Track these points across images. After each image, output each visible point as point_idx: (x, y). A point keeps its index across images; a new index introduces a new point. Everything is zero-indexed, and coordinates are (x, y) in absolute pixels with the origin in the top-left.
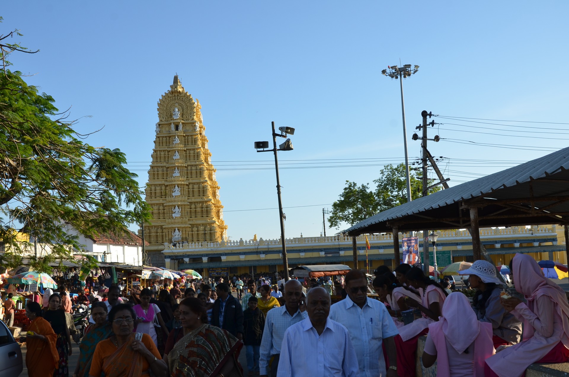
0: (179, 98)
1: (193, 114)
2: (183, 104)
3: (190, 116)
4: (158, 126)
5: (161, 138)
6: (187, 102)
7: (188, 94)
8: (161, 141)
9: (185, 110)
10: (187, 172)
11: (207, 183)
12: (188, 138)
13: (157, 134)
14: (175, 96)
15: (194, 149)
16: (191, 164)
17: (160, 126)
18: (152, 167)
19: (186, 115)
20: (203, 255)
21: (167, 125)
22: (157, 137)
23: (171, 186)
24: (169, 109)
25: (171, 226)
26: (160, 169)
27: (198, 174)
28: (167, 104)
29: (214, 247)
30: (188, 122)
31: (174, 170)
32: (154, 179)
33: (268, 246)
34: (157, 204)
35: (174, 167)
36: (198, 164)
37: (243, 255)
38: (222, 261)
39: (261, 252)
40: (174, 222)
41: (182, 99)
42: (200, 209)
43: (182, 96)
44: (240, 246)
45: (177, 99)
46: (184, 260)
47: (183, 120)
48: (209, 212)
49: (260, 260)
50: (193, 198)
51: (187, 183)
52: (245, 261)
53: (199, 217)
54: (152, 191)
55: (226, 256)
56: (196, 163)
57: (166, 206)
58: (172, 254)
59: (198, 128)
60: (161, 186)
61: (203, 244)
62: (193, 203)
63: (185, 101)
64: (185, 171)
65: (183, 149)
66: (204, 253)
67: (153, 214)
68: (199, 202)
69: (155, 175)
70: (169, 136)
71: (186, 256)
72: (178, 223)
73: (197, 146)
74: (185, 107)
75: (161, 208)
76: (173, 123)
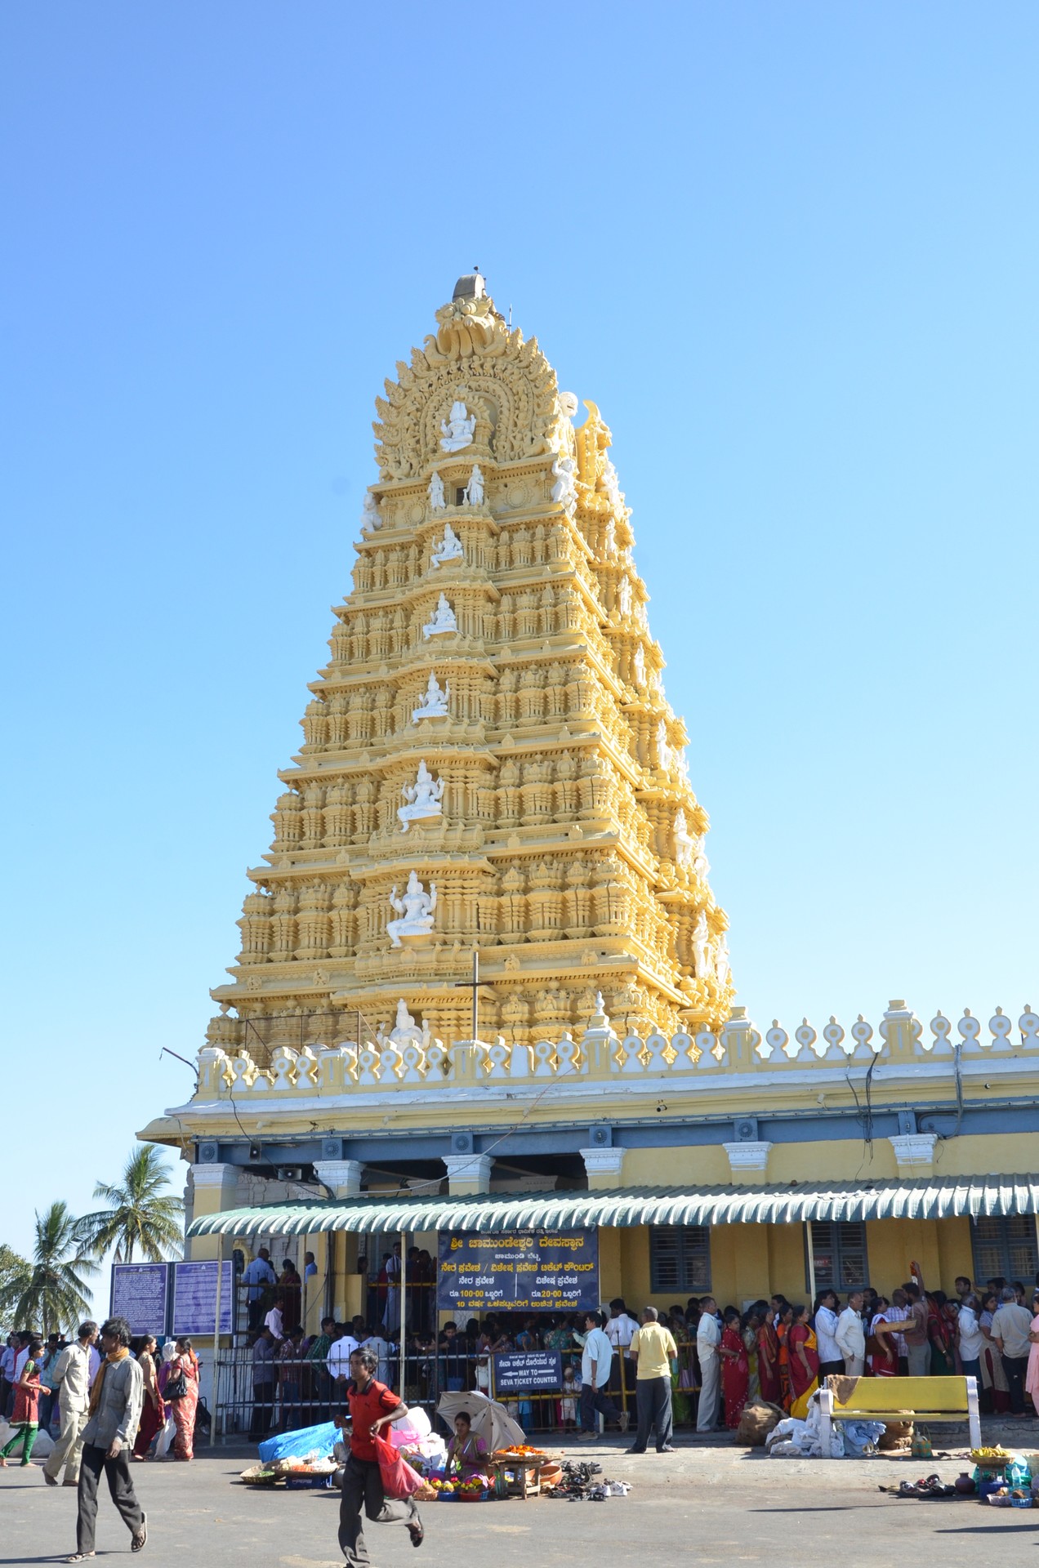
0: (476, 364)
1: (546, 426)
2: (499, 391)
3: (527, 440)
4: (369, 499)
5: (379, 557)
6: (515, 377)
7: (521, 343)
8: (377, 570)
9: (504, 417)
10: (497, 703)
11: (602, 755)
12: (511, 538)
13: (366, 538)
14: (459, 358)
15: (536, 589)
16: (516, 661)
17: (383, 502)
18: (322, 691)
19: (512, 439)
20: (454, 1138)
21: (417, 494)
22: (363, 554)
23: (398, 773)
24: (429, 421)
25: (372, 988)
26: (357, 701)
27: (551, 707)
28: (419, 399)
29: (532, 1075)
30: (515, 466)
31: (421, 690)
32: (326, 750)
33: (956, 1063)
34: (323, 878)
35: (420, 674)
36: (553, 656)
37: (752, 1137)
38: (590, 1188)
39: (901, 1117)
40: (393, 968)
41: (493, 367)
42: (551, 892)
43: (494, 354)
44: (730, 1065)
45: (471, 368)
46: (315, 1173)
47: (490, 458)
48: (601, 911)
49: (897, 1179)
50: (514, 835)
51: (487, 754)
52: (769, 1188)
53: (544, 940)
54: (305, 811)
55: (618, 1151)
56: (547, 653)
57: (364, 883)
58: (237, 1132)
59: (567, 488)
60: (355, 781)
61: (452, 1058)
62: (516, 862)
63: (508, 372)
64: (484, 697)
65: (477, 585)
66: (458, 1128)
67: (298, 930)
68: (548, 858)
69: (332, 734)
70: (417, 535)
71: (330, 1149)
72: (418, 975)
73: (554, 572)
74: (506, 404)
75: (342, 896)
76: (438, 472)
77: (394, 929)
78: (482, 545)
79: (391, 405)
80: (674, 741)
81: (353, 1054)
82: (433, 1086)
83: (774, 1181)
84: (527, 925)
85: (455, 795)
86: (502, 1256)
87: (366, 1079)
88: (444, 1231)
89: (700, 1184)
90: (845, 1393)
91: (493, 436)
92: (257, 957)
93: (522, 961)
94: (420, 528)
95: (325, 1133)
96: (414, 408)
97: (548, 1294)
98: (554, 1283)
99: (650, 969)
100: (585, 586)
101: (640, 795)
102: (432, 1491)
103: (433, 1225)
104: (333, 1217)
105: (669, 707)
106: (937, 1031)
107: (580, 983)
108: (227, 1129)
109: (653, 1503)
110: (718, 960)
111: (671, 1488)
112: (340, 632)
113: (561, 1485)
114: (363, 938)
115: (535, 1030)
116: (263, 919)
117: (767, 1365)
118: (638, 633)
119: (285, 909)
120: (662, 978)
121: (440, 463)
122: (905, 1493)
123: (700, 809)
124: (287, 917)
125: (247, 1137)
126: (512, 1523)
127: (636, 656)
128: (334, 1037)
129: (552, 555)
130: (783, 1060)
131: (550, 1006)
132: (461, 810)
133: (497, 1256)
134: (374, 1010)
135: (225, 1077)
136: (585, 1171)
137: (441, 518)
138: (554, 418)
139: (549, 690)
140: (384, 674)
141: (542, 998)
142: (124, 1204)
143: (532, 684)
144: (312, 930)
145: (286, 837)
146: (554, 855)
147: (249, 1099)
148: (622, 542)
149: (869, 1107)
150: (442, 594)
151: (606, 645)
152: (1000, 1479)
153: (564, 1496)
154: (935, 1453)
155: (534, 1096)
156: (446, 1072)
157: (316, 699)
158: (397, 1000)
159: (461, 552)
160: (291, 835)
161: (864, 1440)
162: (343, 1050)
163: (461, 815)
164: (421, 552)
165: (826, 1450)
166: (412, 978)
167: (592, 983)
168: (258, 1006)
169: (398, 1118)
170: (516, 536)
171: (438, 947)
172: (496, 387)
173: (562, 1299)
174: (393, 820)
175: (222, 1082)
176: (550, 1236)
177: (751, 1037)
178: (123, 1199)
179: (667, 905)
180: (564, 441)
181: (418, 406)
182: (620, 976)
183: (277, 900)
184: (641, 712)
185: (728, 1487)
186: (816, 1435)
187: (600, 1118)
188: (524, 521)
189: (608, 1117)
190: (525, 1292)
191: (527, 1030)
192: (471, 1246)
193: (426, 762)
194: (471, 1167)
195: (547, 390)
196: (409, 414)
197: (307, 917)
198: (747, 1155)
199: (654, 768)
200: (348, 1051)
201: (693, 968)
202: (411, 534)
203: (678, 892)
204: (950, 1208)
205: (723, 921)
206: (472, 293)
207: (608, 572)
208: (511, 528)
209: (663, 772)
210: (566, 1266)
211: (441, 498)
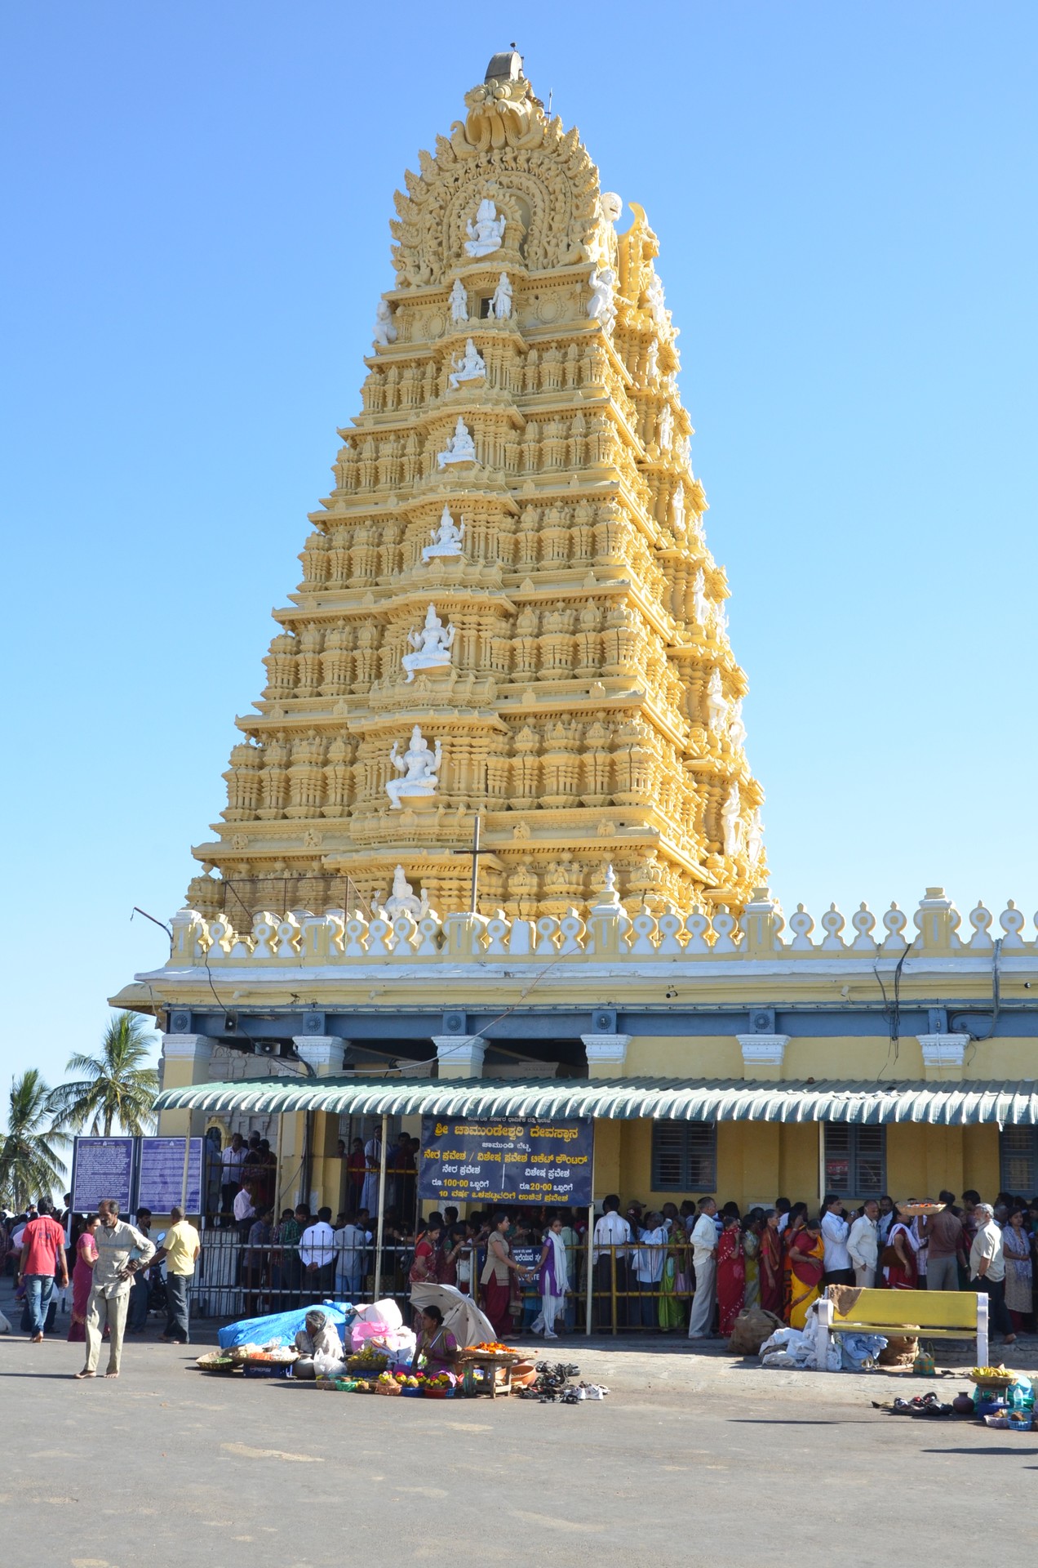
0: (509, 157)
1: (584, 230)
2: (534, 189)
3: (563, 246)
4: (383, 308)
5: (393, 373)
6: (552, 173)
7: (560, 134)
9: (538, 219)
10: (517, 543)
11: (631, 605)
12: (540, 357)
13: (379, 352)
14: (490, 149)
15: (566, 416)
16: (540, 496)
17: (399, 311)
18: (324, 523)
19: (546, 244)
20: (446, 1017)
21: (437, 304)
22: (375, 370)
23: (404, 617)
24: (454, 220)
25: (367, 852)
26: (362, 535)
27: (577, 549)
28: (443, 195)
29: (533, 953)
30: (547, 276)
31: (433, 526)
32: (326, 589)
33: (995, 958)
34: (319, 729)
35: (433, 507)
36: (581, 493)
37: (768, 1029)
38: (591, 1076)
39: (932, 1014)
40: (392, 831)
41: (528, 160)
42: (567, 755)
43: (529, 145)
44: (749, 951)
45: (503, 162)
46: (294, 1048)
47: (520, 265)
48: (622, 778)
49: (923, 1081)
50: (530, 690)
51: (503, 599)
52: (783, 1085)
53: (557, 807)
54: (300, 656)
55: (622, 1038)
56: (574, 489)
57: (363, 736)
58: (214, 1001)
59: (606, 302)
60: (358, 623)
61: (446, 931)
62: (531, 721)
63: (544, 167)
64: (502, 535)
65: (500, 409)
66: (451, 1006)
67: (290, 786)
68: (565, 717)
69: (333, 571)
70: (435, 350)
71: (312, 1023)
72: (419, 840)
73: (587, 397)
74: (540, 204)
75: (338, 751)
76: (462, 280)
77: (393, 789)
78: (507, 364)
79: (411, 200)
80: (713, 593)
81: (340, 922)
82: (425, 960)
83: (790, 1077)
84: (540, 790)
85: (466, 644)
86: (490, 1145)
87: (353, 950)
88: (428, 1116)
89: (710, 1077)
90: (846, 1304)
91: (525, 240)
92: (243, 813)
93: (533, 829)
94: (439, 343)
95: (306, 1006)
96: (437, 205)
97: (537, 1187)
98: (544, 1175)
99: (672, 844)
100: (621, 414)
101: (672, 651)
102: (395, 1385)
103: (416, 1108)
104: (309, 1096)
105: (710, 555)
106: (976, 923)
107: (595, 855)
108: (202, 998)
109: (628, 1408)
110: (750, 837)
111: (652, 1394)
112: (345, 457)
113: (535, 1385)
114: (360, 797)
115: (543, 905)
116: (251, 772)
117: (769, 1272)
118: (678, 470)
119: (276, 762)
120: (686, 854)
121: (463, 269)
122: (899, 1410)
123: (739, 669)
124: (278, 771)
125: (222, 1007)
126: (475, 1422)
127: (675, 496)
128: (324, 902)
129: (585, 379)
130: (805, 947)
131: (561, 880)
132: (472, 661)
133: (485, 1145)
134: (369, 876)
135: (201, 942)
136: (586, 1059)
137: (463, 331)
138: (594, 222)
139: (575, 531)
140: (393, 506)
141: (553, 870)
142: (103, 1075)
143: (556, 523)
144: (305, 786)
145: (279, 683)
146: (573, 714)
147: (225, 966)
148: (666, 366)
149: (897, 1003)
150: (460, 418)
151: (642, 482)
152: (1000, 1400)
153: (535, 1397)
154: (938, 1370)
155: (534, 976)
156: (440, 946)
157: (317, 531)
158: (394, 866)
159: (484, 371)
160: (285, 681)
161: (863, 1354)
162: (329, 917)
163: (472, 665)
164: (439, 370)
165: (821, 1362)
166: (412, 843)
167: (608, 856)
168: (243, 867)
169: (386, 993)
170: (546, 355)
171: (442, 810)
172: (530, 184)
173: (552, 1192)
174: (397, 668)
175: (198, 948)
176: (542, 1125)
177: (774, 922)
178: (102, 1070)
179: (696, 775)
180: (605, 249)
181: (442, 203)
182: (639, 850)
183: (268, 752)
184: (677, 559)
185: (711, 1396)
186: (812, 1347)
187: (605, 1002)
188: (555, 339)
189: (613, 1001)
190: (512, 1183)
191: (535, 904)
192: (456, 1133)
193: (436, 605)
194: (463, 1049)
195: (587, 190)
196: (431, 212)
197: (300, 772)
198: (762, 1049)
199: (689, 622)
200: (334, 918)
201: (722, 844)
202: (429, 349)
203: (709, 761)
204: (975, 1114)
205: (758, 794)
206: (507, 74)
207: (648, 401)
208: (541, 347)
209: (699, 627)
210: (558, 1158)
211: (464, 309)
